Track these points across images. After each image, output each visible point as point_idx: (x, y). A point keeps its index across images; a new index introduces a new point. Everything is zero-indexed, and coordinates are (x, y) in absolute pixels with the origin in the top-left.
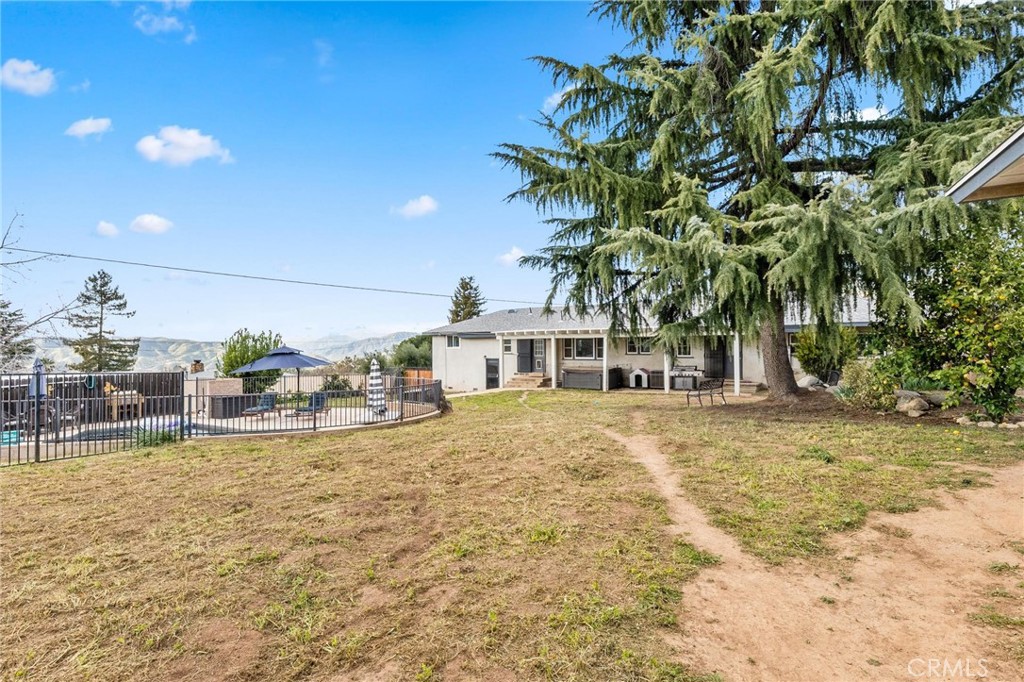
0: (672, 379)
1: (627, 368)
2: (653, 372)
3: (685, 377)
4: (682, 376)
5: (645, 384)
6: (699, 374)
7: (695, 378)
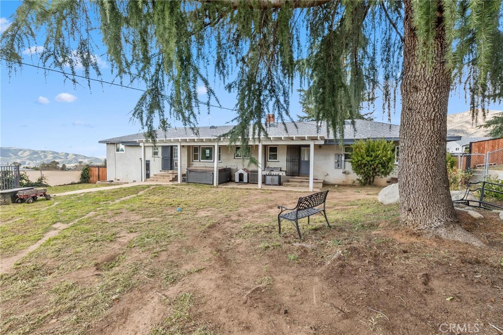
0: (264, 177)
1: (235, 168)
2: (251, 172)
3: (273, 175)
4: (271, 175)
5: (245, 180)
6: (283, 174)
7: (280, 177)
